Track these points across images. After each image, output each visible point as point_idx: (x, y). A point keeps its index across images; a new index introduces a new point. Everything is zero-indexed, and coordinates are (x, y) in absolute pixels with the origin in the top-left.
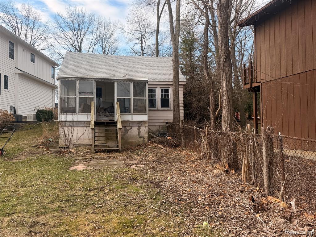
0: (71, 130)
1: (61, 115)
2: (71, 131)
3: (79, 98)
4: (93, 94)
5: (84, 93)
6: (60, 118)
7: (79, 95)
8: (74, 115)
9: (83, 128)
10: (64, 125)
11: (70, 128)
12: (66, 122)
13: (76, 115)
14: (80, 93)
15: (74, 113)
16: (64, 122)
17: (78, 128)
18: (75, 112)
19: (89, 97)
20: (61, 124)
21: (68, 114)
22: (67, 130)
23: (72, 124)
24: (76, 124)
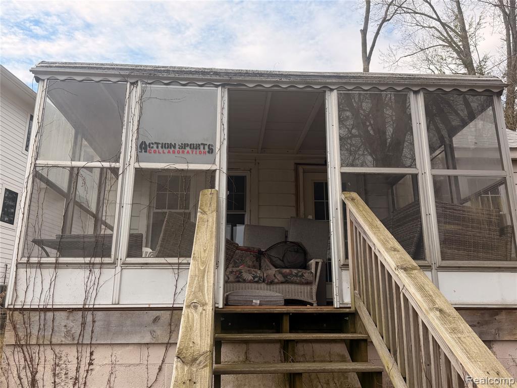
0: (72, 367)
1: (22, 271)
2: (73, 374)
3: (139, 172)
4: (211, 150)
5: (164, 146)
6: (15, 290)
7: (138, 160)
8: (97, 271)
9: (145, 351)
10: (35, 331)
11: (70, 354)
12: (50, 315)
13: (108, 273)
14: (143, 147)
15: (98, 260)
16: (35, 317)
17: (119, 352)
18: (109, 256)
19: (192, 167)
20: (15, 328)
21: (68, 265)
22: (49, 367)
23: (83, 324)
24: (107, 327)
